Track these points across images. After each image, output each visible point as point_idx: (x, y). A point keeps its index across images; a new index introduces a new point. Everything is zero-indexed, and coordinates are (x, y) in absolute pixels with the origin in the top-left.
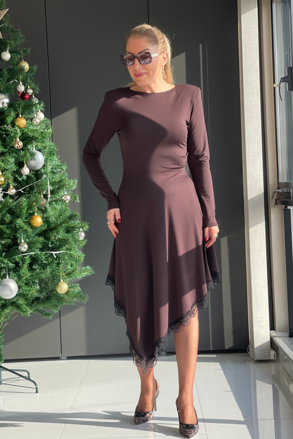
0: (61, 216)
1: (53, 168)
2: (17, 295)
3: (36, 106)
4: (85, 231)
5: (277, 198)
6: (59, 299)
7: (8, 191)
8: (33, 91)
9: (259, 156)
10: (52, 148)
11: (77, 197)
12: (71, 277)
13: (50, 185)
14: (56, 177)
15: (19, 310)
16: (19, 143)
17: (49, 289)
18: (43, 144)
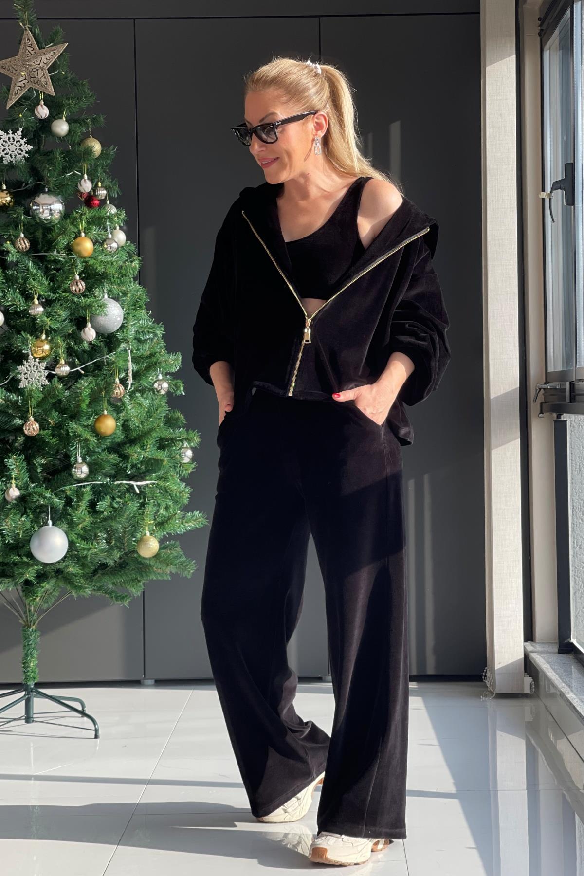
0: (150, 418)
1: (139, 333)
2: (65, 557)
3: (112, 219)
4: (194, 446)
5: (543, 401)
6: (143, 566)
7: (56, 370)
8: (108, 192)
9: (512, 322)
10: (139, 294)
11: (180, 385)
12: (165, 529)
13: (132, 361)
14: (144, 348)
15: (69, 586)
16: (79, 284)
17: (124, 550)
18: (122, 287)
